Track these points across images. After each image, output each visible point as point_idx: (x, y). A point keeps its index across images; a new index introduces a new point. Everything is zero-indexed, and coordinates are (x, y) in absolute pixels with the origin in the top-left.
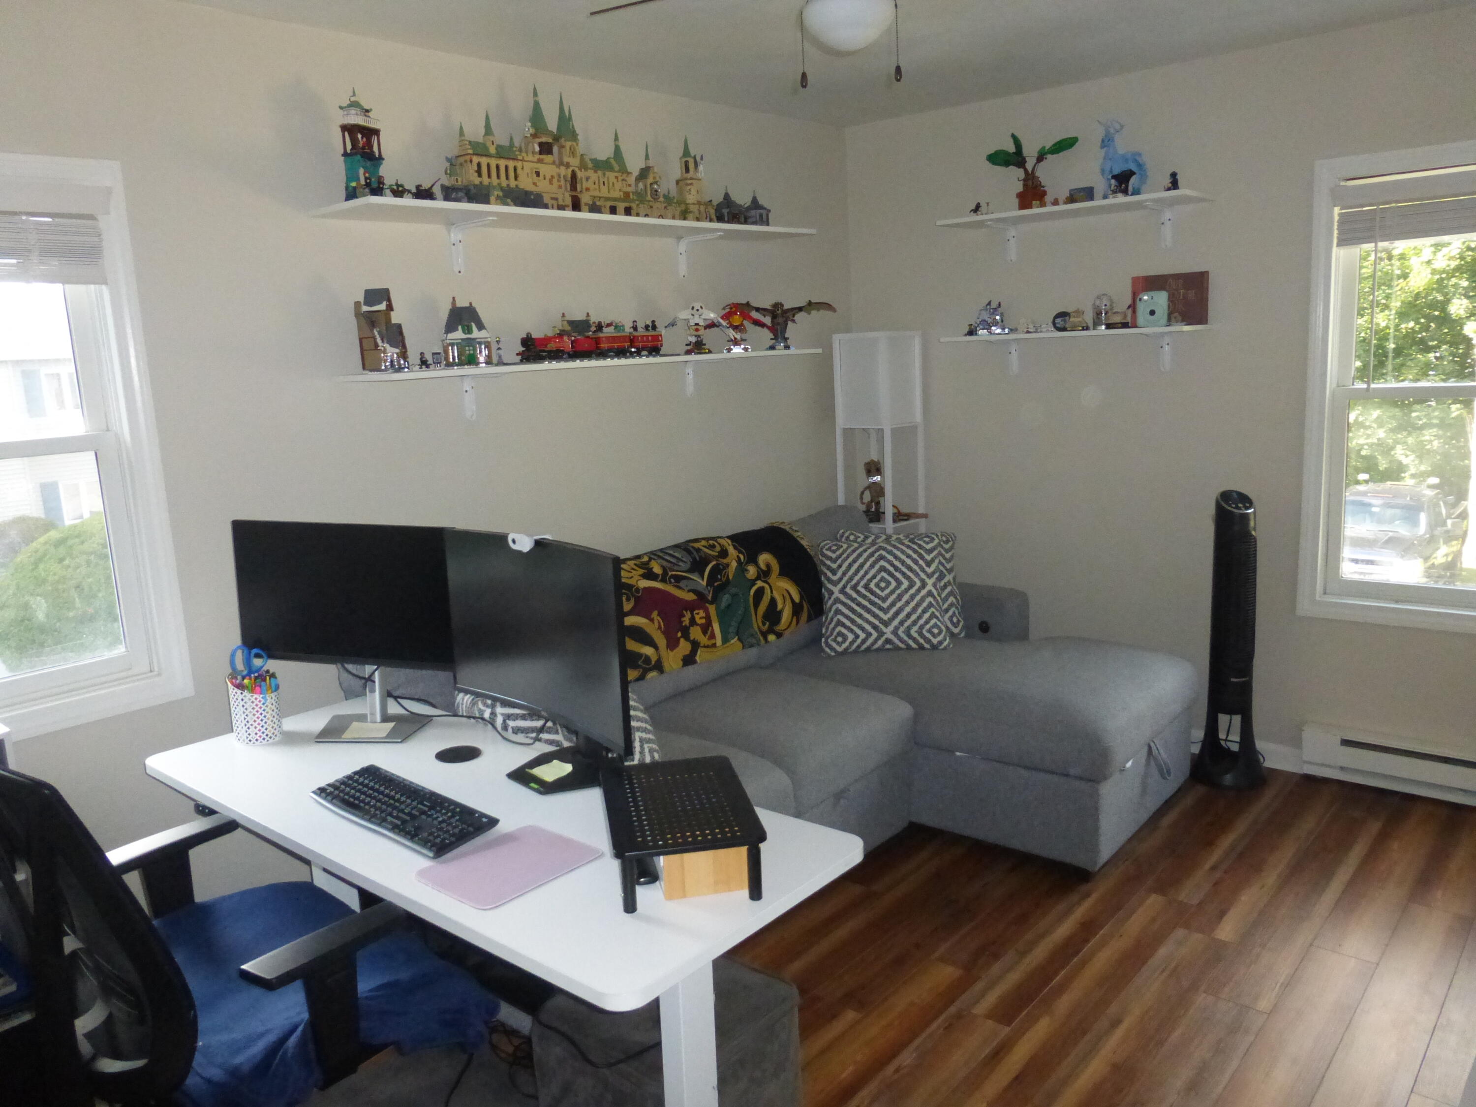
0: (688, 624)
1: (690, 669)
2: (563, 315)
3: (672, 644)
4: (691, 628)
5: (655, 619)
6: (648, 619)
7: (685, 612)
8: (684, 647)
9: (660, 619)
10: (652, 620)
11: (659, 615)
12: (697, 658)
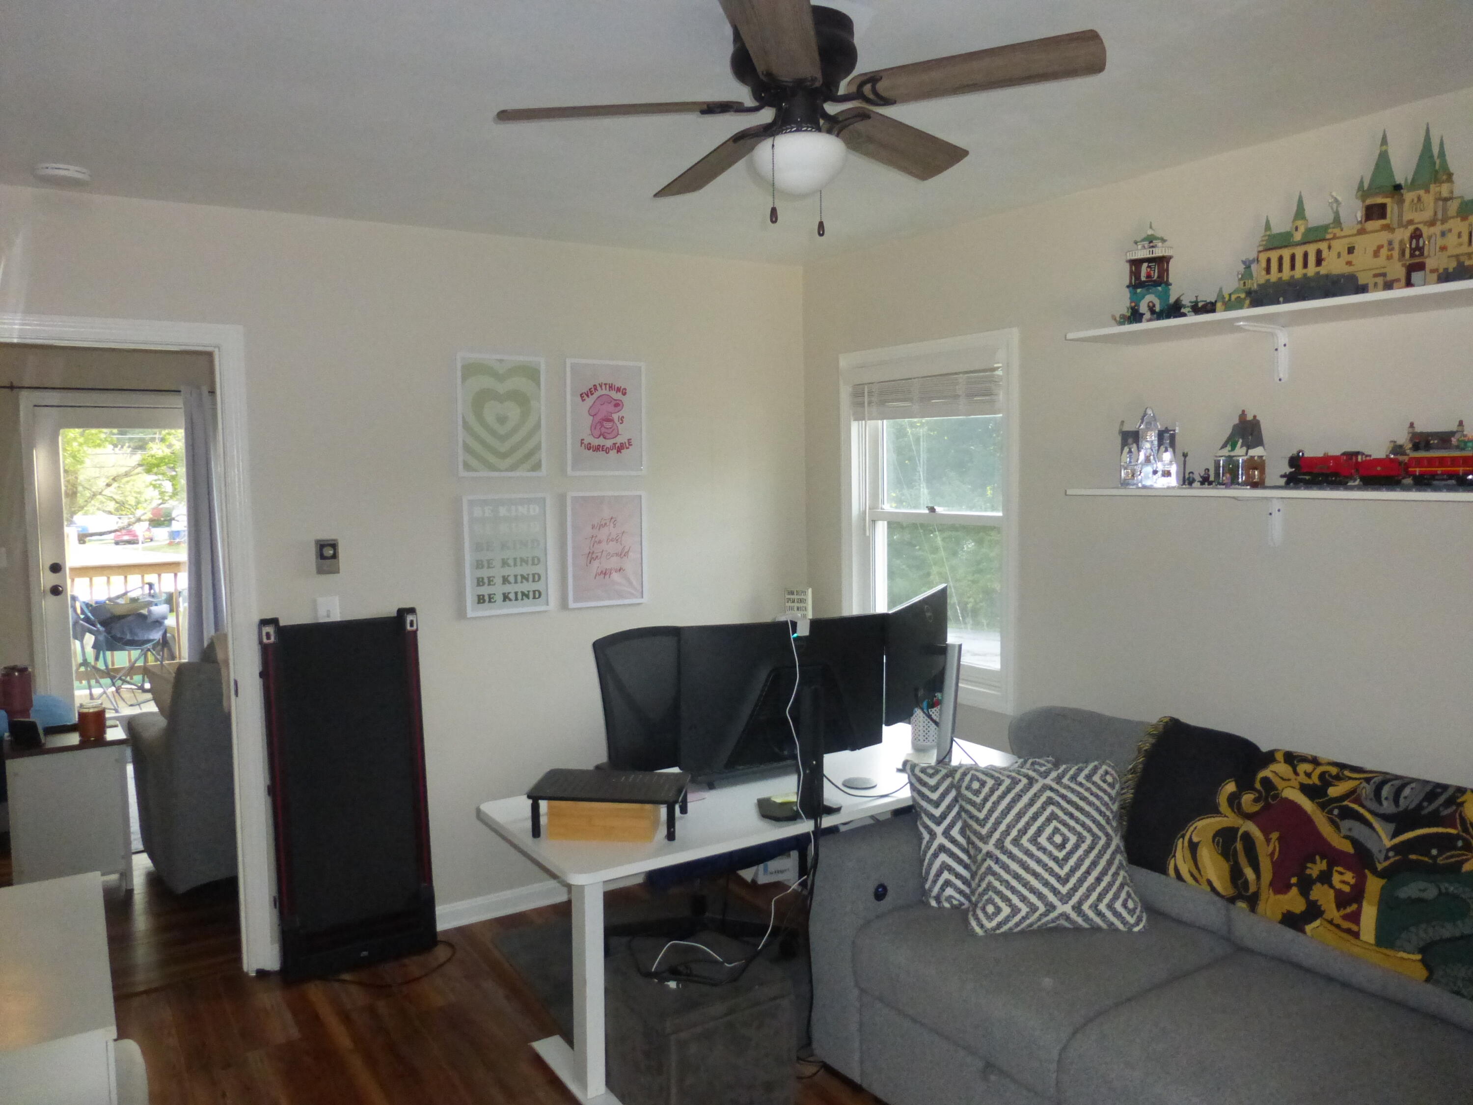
0: (1314, 876)
1: (1289, 934)
2: (1412, 425)
3: (1280, 886)
4: (1319, 885)
5: (1273, 840)
6: (1264, 835)
7: (1318, 857)
8: (1293, 901)
9: (1277, 845)
10: (1268, 840)
11: (1280, 839)
12: (1308, 928)
